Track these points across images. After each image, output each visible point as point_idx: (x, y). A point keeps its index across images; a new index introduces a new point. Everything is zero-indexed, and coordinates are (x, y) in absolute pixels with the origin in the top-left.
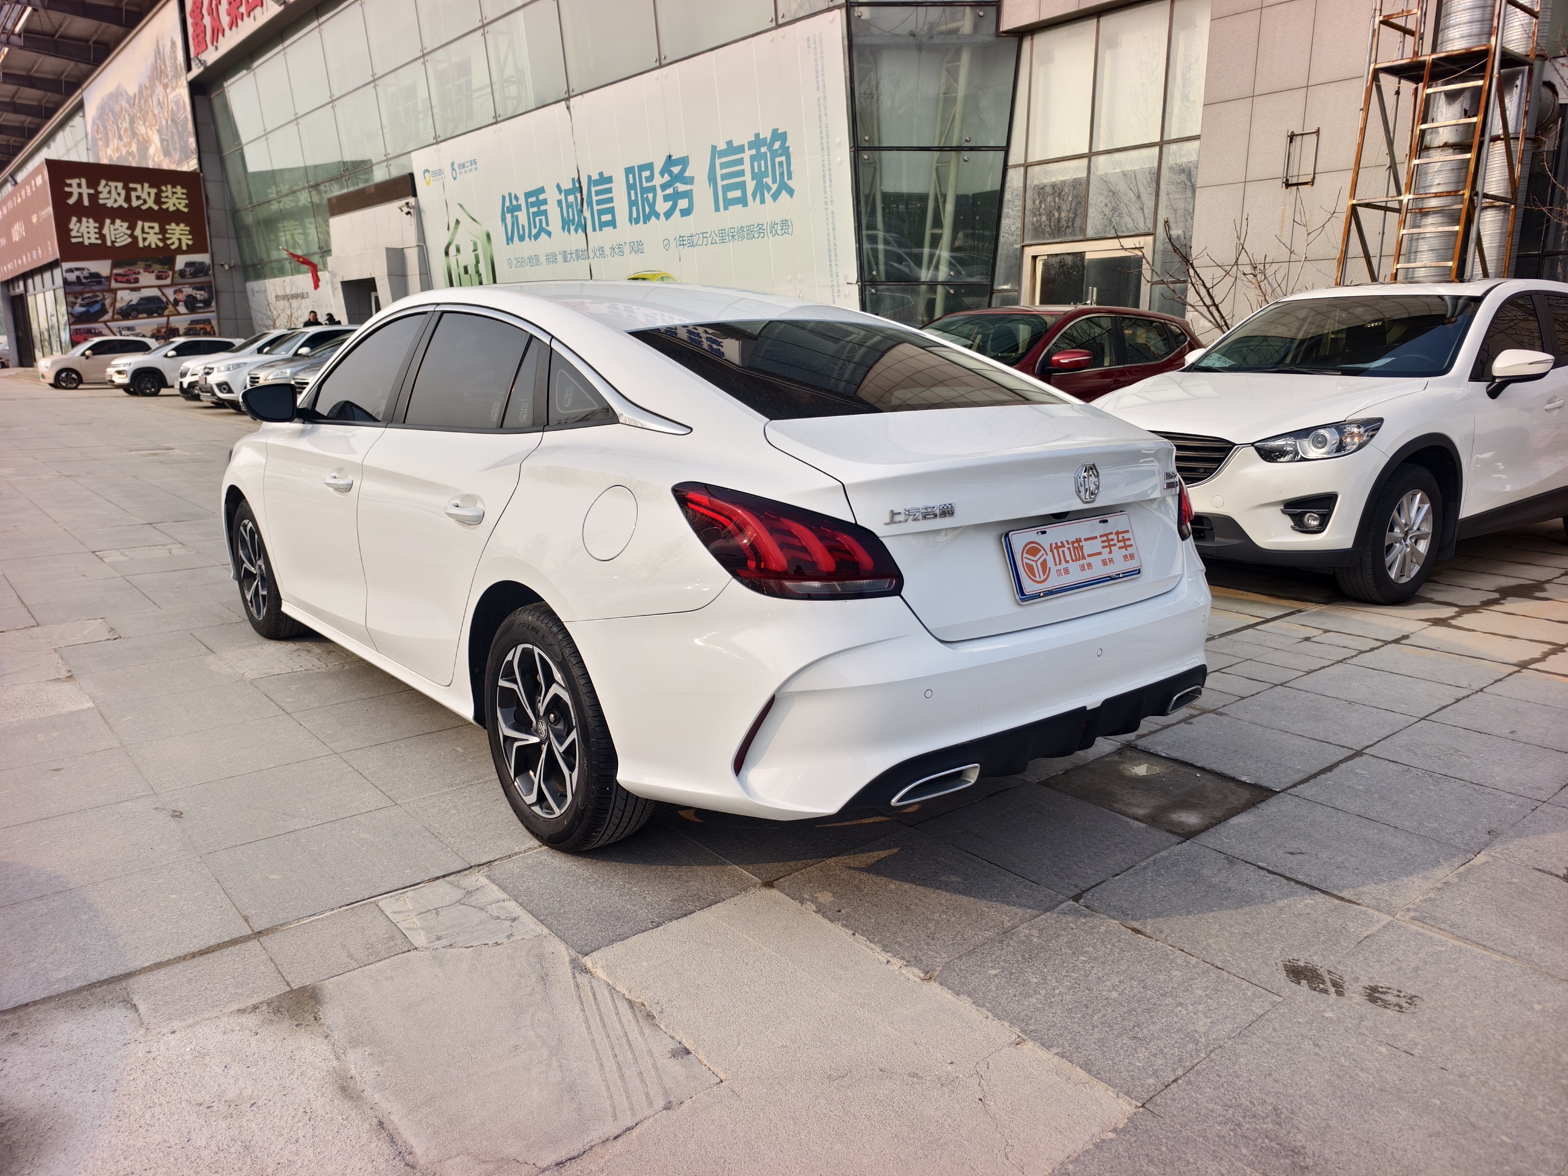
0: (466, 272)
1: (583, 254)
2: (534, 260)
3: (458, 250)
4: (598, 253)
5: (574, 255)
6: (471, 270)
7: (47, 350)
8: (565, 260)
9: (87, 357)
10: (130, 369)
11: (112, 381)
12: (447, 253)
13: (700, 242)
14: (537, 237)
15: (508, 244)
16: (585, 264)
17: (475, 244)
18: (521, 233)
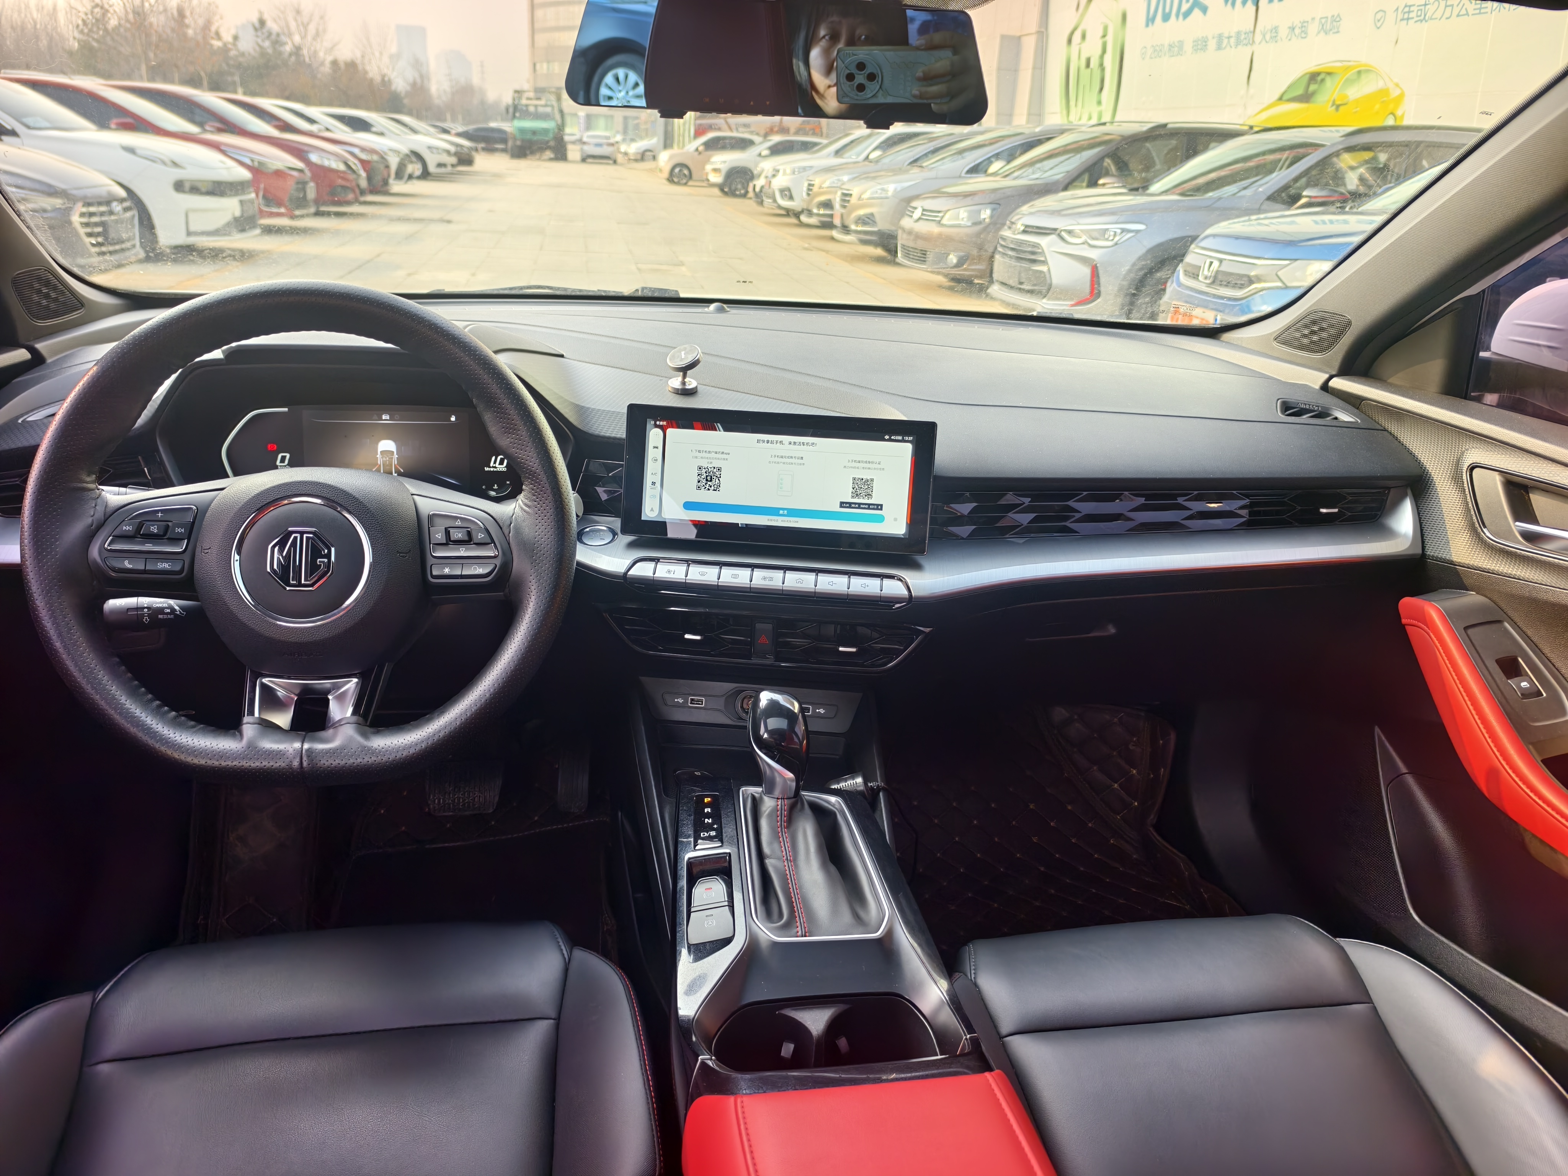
0: (1088, 65)
1: (1246, 38)
2: (1176, 49)
3: (1084, 37)
4: (1268, 37)
5: (1232, 40)
6: (1094, 63)
7: (681, 145)
8: (1219, 47)
9: (700, 153)
10: (724, 168)
11: (708, 180)
12: (1070, 41)
13: (1438, 15)
14: (1187, 14)
15: (1147, 25)
16: (1246, 51)
17: (1106, 29)
18: (1167, 10)
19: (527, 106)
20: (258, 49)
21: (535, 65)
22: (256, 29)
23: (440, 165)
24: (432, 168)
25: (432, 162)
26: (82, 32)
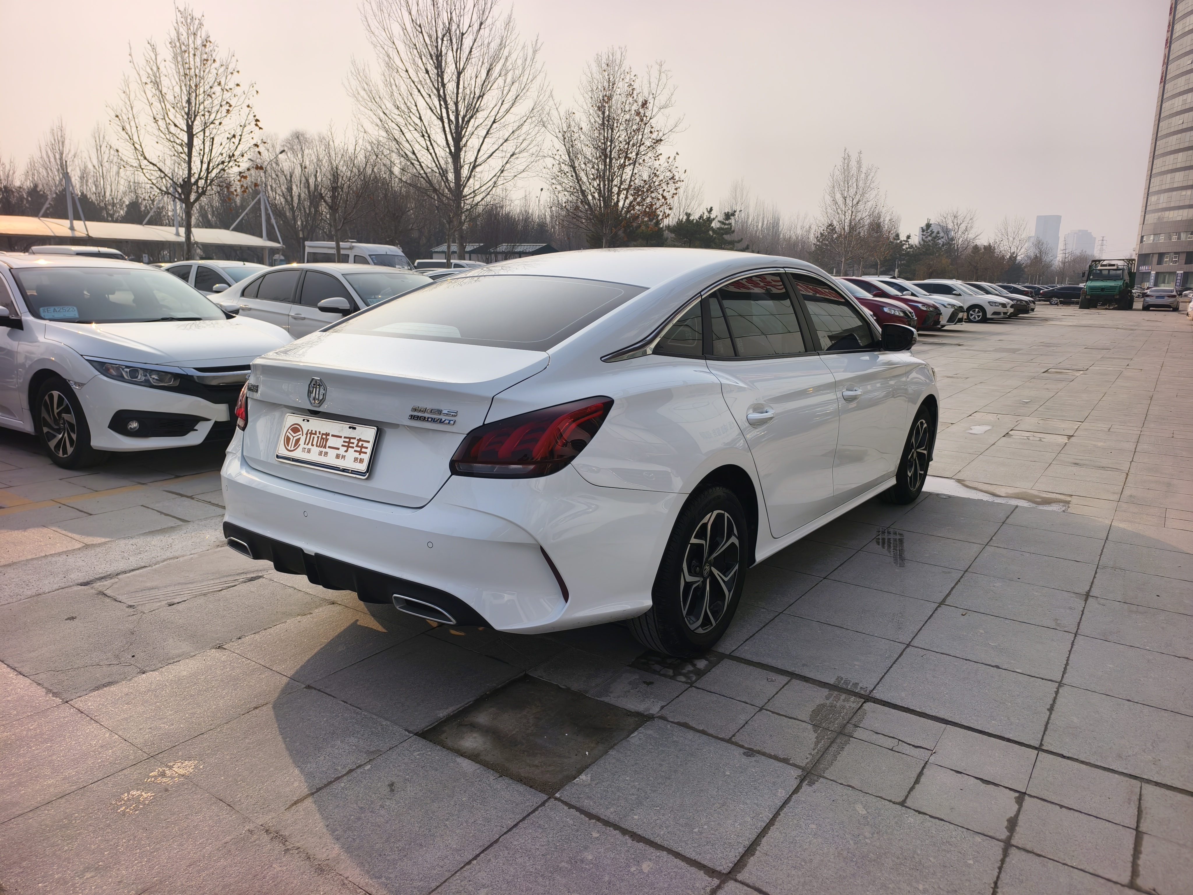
19: (1101, 270)
20: (922, 243)
21: (1142, 237)
22: (923, 231)
23: (995, 313)
24: (989, 316)
25: (990, 311)
26: (818, 241)
